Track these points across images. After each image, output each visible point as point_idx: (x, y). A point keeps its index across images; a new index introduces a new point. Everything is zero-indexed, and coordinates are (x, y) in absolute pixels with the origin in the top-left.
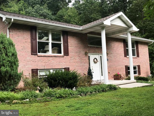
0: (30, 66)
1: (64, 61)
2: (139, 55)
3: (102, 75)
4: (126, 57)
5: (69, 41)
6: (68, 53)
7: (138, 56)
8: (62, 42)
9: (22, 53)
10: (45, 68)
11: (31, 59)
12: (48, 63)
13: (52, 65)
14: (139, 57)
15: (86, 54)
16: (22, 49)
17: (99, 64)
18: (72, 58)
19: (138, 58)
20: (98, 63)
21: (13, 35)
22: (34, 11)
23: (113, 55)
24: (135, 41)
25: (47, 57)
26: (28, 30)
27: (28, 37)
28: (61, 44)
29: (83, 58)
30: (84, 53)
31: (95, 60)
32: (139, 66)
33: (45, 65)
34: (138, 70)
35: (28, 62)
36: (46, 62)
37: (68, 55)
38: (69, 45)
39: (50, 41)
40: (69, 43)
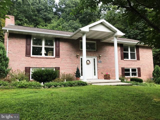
0: (24, 65)
1: (54, 62)
3: (95, 75)
4: (123, 60)
5: (60, 45)
8: (54, 47)
9: (18, 55)
11: (25, 60)
12: (40, 63)
13: (43, 64)
14: (139, 60)
16: (18, 52)
18: (63, 60)
20: (91, 64)
21: (11, 42)
23: (107, 58)
25: (39, 59)
26: (24, 38)
27: (23, 43)
29: (74, 59)
30: (76, 56)
31: (88, 62)
33: (37, 64)
34: (138, 72)
35: (22, 61)
36: (38, 62)
37: (59, 57)
38: (60, 49)
39: (43, 46)
40: (60, 48)
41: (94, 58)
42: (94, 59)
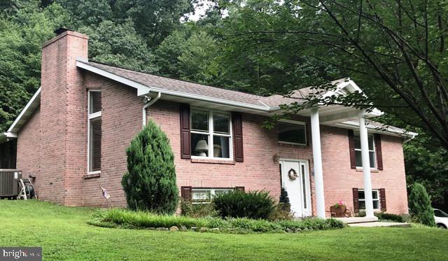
0: (179, 180)
1: (234, 174)
2: (384, 166)
3: (305, 207)
4: (355, 168)
5: (244, 132)
6: (242, 157)
7: (380, 167)
8: (231, 135)
10: (203, 186)
11: (181, 167)
12: (208, 175)
13: (214, 179)
14: (382, 170)
15: (275, 159)
17: (298, 181)
18: (249, 168)
19: (380, 171)
20: (297, 179)
22: (99, 38)
23: (327, 164)
24: (374, 134)
27: (176, 125)
28: (228, 138)
29: (270, 167)
30: (271, 157)
31: (292, 173)
32: (382, 192)
33: (204, 180)
34: (381, 200)
36: (205, 173)
37: (243, 162)
38: (243, 141)
39: (211, 133)
40: (243, 137)
41: (303, 164)
42: (303, 166)
